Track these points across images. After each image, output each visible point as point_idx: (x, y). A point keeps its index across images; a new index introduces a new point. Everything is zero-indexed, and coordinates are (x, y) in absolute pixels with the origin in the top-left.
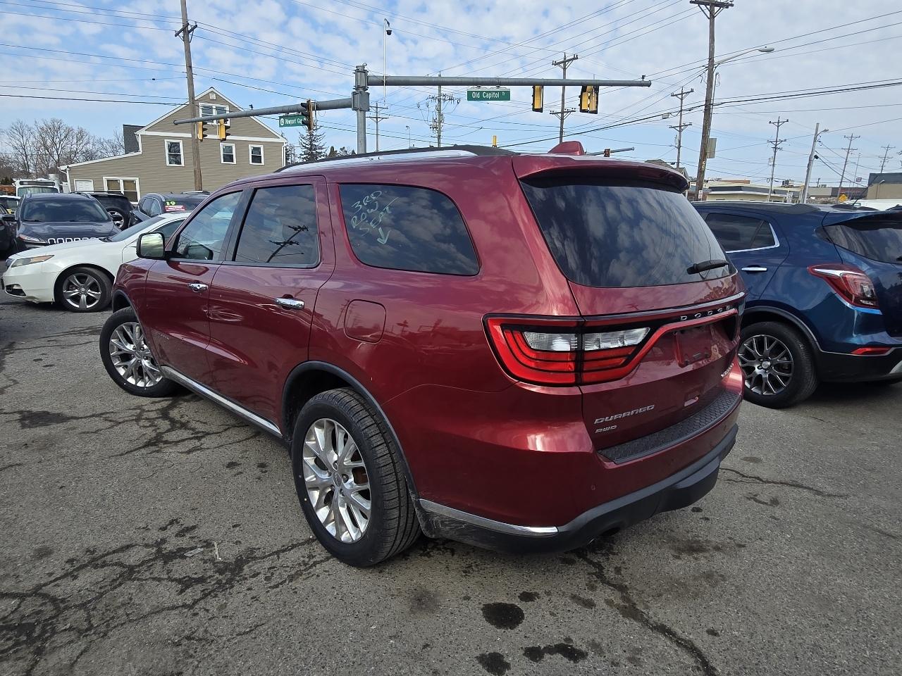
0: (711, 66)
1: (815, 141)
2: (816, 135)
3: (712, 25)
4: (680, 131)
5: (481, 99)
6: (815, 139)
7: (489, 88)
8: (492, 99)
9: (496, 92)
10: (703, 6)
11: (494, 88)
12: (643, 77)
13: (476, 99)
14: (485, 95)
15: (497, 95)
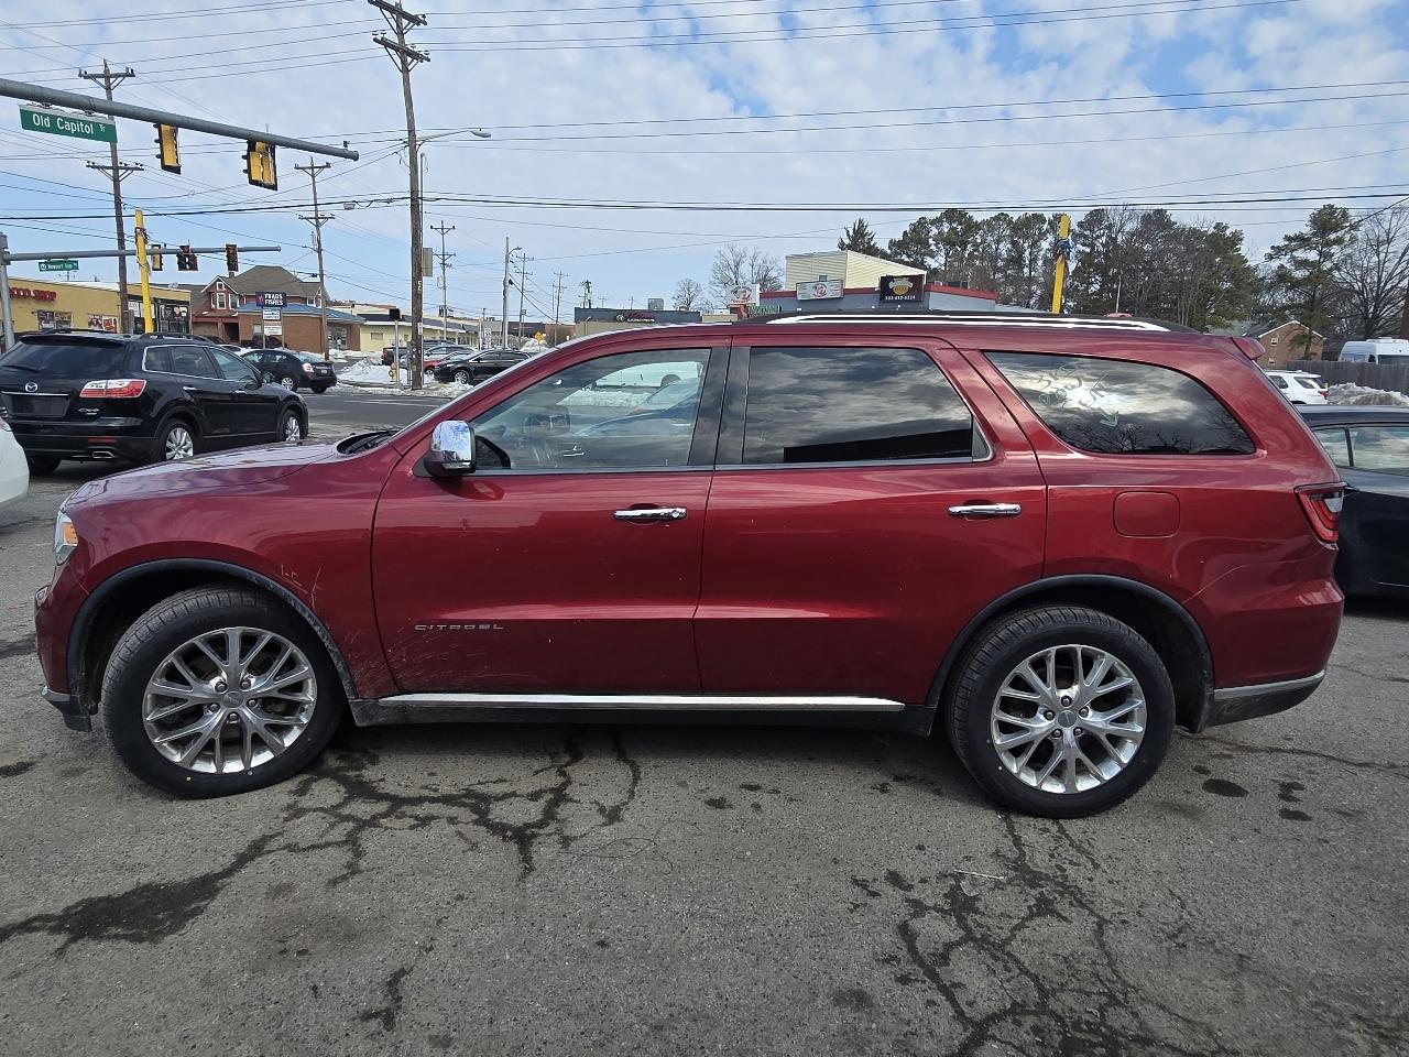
0: (412, 142)
1: (507, 262)
2: (508, 253)
3: (406, 81)
4: (318, 226)
5: (53, 130)
6: (507, 258)
7: (68, 111)
8: (77, 135)
9: (85, 122)
10: (392, 51)
11: (79, 114)
12: (346, 144)
13: (42, 129)
14: (62, 124)
15: (89, 130)
